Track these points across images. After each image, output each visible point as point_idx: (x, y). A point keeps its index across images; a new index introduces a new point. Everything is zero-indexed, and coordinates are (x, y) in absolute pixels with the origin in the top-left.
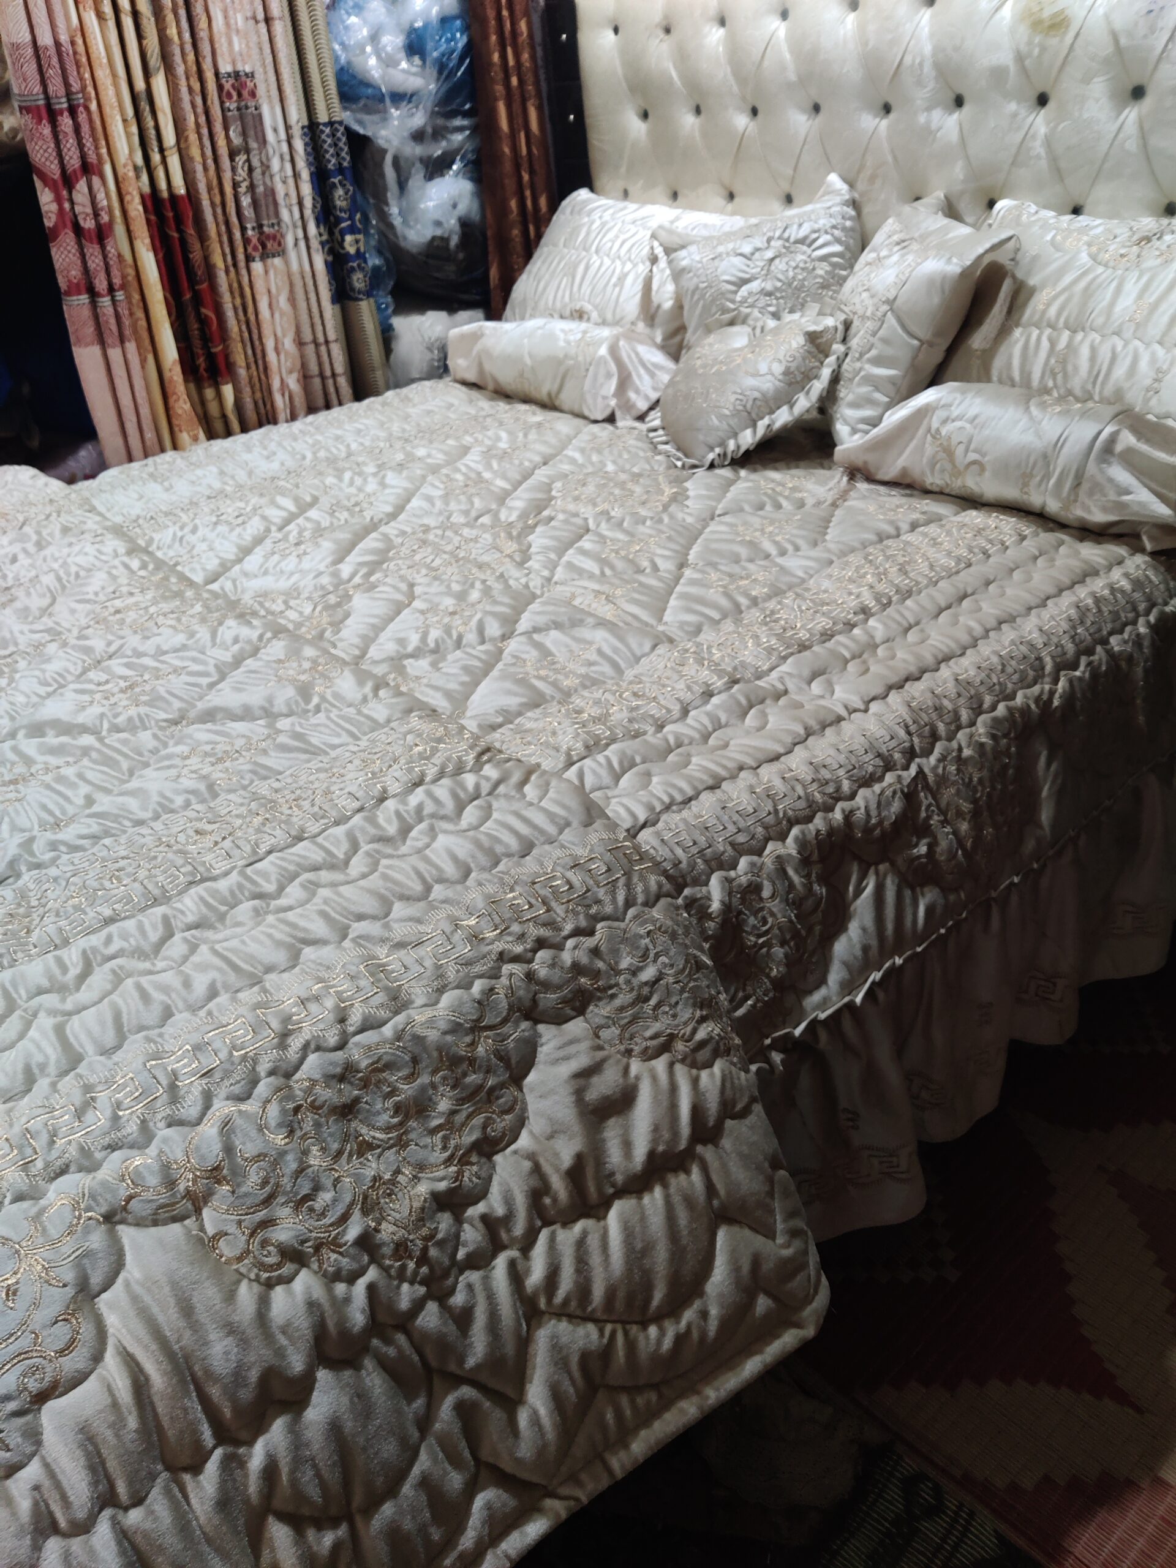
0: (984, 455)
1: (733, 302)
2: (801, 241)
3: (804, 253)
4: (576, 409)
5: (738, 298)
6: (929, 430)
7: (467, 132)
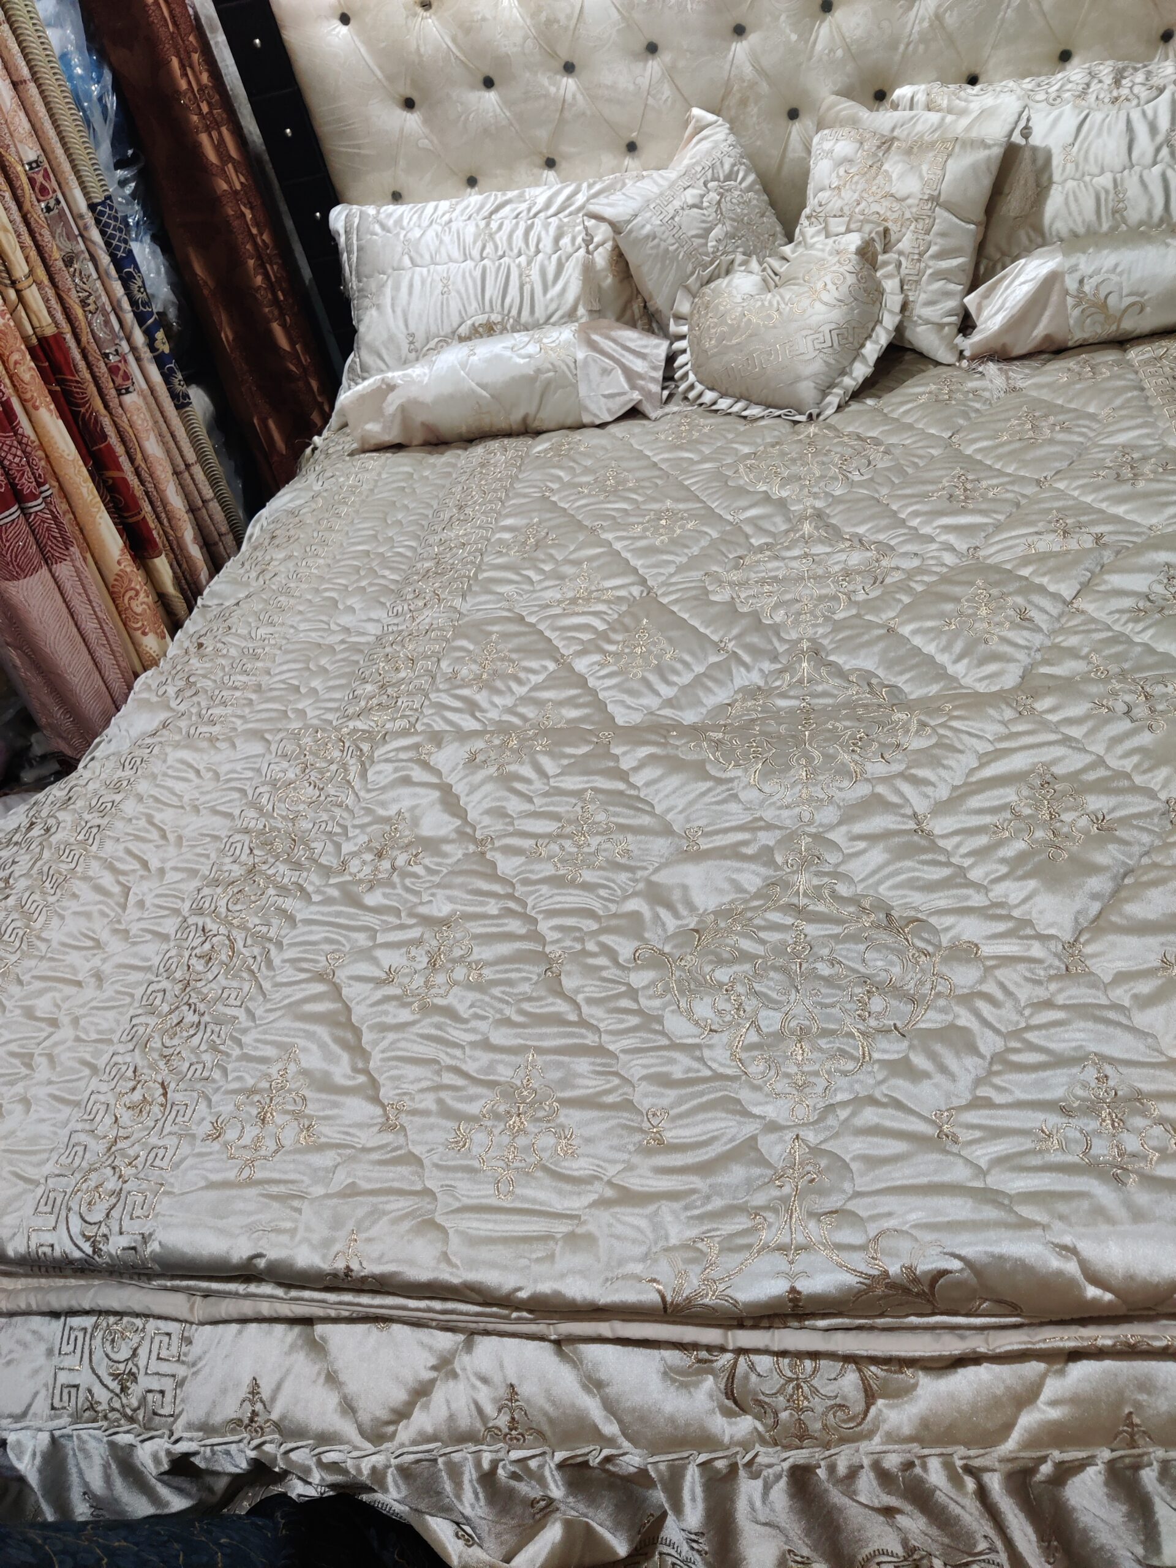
0: (1142, 295)
1: (707, 255)
2: (728, 178)
3: (736, 188)
4: (569, 421)
5: (710, 250)
6: (1067, 293)
7: (133, 185)
